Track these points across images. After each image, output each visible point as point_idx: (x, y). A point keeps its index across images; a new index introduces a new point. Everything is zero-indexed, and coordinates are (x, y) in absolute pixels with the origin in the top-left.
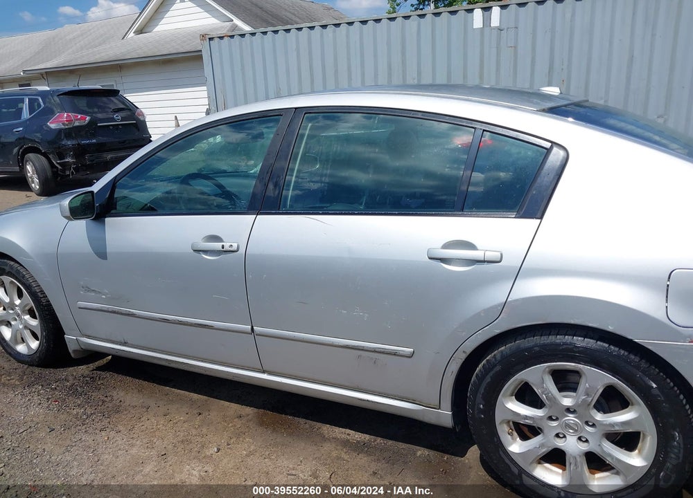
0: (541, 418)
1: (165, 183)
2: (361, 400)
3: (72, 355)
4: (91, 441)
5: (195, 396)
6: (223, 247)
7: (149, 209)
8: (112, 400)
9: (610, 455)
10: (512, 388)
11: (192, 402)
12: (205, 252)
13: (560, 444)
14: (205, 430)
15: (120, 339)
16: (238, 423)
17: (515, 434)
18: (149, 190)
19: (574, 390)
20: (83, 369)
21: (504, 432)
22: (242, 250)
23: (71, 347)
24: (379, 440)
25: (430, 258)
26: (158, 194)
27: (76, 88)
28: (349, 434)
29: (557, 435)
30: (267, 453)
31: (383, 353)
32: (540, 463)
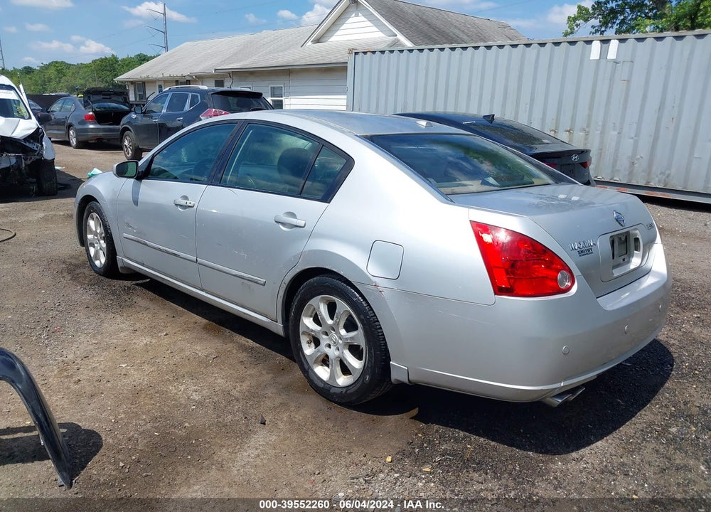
0: (320, 332)
3: (120, 271)
5: (180, 308)
6: (187, 203)
8: (132, 301)
9: (346, 360)
10: (310, 311)
11: (176, 311)
12: (180, 206)
13: (328, 351)
14: (169, 325)
15: (141, 261)
17: (312, 344)
19: (334, 315)
20: (128, 283)
21: (304, 340)
22: (196, 207)
23: (120, 265)
25: (276, 222)
27: (229, 89)
29: (328, 346)
31: (252, 281)
32: (322, 365)
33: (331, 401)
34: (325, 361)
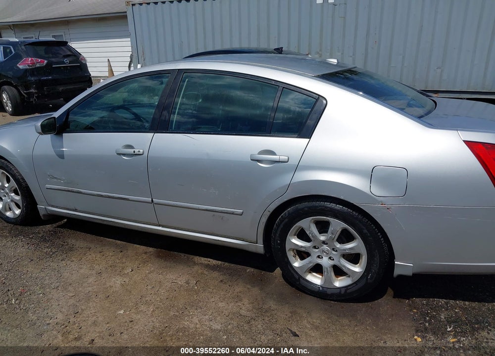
0: (310, 247)
1: (100, 111)
2: (214, 240)
3: (42, 217)
4: (56, 266)
5: (119, 242)
6: (134, 152)
7: (90, 129)
8: (68, 244)
9: (344, 266)
10: (295, 231)
11: (117, 246)
12: (124, 155)
13: (319, 261)
14: (124, 260)
15: (73, 207)
16: (145, 256)
17: (297, 256)
18: (90, 115)
19: (326, 232)
20: (48, 227)
21: (290, 255)
22: (146, 154)
23: (42, 213)
24: (226, 264)
25: (252, 160)
26: (95, 119)
27: (37, 40)
28: (209, 261)
29: (319, 257)
30: (161, 272)
31: (226, 213)
32: (310, 273)
33: (326, 299)
34: (317, 269)
